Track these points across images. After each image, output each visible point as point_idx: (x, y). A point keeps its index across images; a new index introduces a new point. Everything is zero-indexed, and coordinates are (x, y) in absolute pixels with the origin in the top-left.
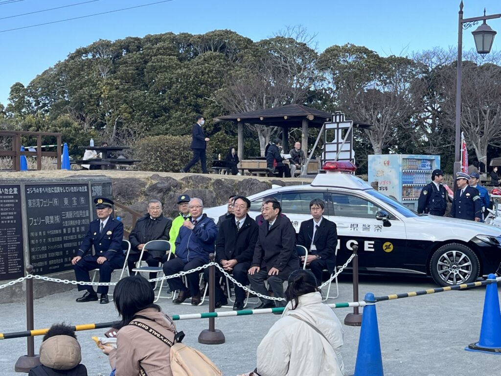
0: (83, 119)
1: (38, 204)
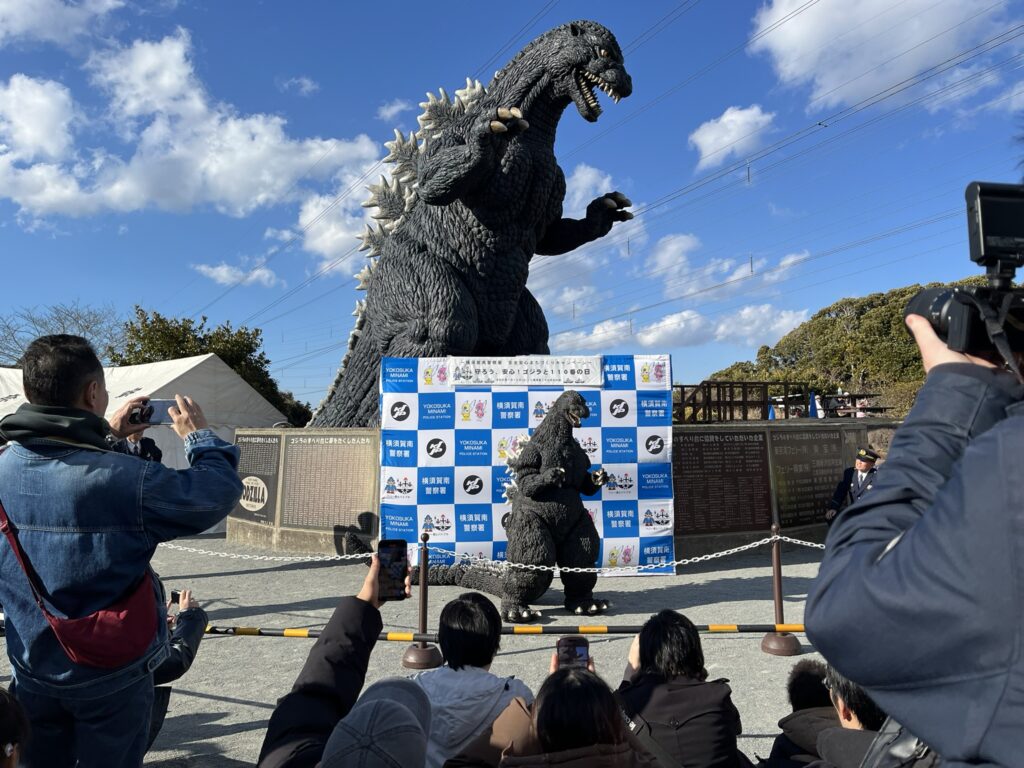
0: (829, 372)
1: (786, 452)
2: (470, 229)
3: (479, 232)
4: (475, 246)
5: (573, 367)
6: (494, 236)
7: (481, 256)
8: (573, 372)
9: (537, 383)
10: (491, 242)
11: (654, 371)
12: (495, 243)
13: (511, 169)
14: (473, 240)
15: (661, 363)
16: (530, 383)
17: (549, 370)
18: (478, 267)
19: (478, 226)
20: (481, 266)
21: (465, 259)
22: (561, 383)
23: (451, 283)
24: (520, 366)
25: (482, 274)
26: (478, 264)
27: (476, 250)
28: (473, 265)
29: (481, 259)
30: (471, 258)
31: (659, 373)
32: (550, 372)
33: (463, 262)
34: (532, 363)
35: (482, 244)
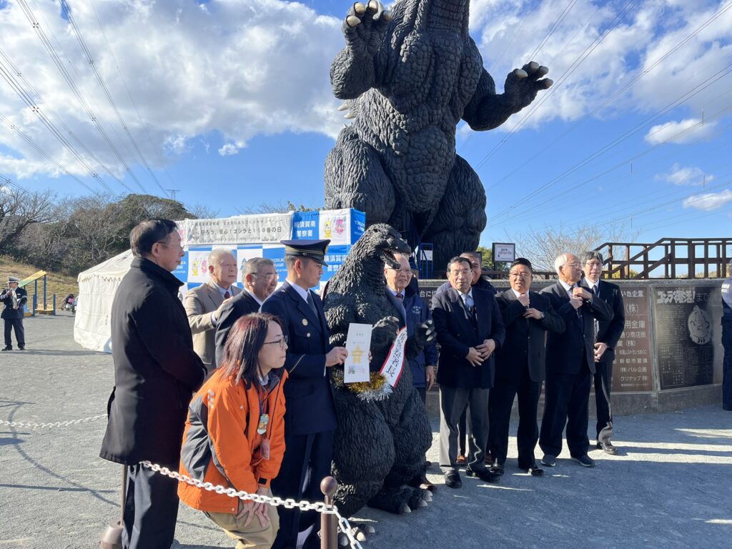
2: (388, 115)
3: (394, 117)
4: (390, 128)
5: (268, 225)
6: (405, 119)
7: (395, 137)
8: (269, 230)
9: (243, 242)
10: (403, 125)
11: (335, 226)
12: (406, 124)
13: (408, 57)
14: (389, 124)
15: (342, 217)
16: (239, 242)
17: (252, 229)
18: (393, 147)
19: (393, 112)
20: (396, 146)
21: (383, 141)
22: (260, 241)
23: (361, 163)
24: (231, 226)
25: (398, 153)
26: (394, 145)
27: (391, 132)
28: (389, 146)
29: (395, 140)
30: (388, 140)
31: (340, 228)
32: (252, 231)
33: (381, 144)
34: (239, 223)
35: (396, 127)
